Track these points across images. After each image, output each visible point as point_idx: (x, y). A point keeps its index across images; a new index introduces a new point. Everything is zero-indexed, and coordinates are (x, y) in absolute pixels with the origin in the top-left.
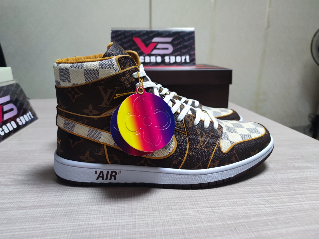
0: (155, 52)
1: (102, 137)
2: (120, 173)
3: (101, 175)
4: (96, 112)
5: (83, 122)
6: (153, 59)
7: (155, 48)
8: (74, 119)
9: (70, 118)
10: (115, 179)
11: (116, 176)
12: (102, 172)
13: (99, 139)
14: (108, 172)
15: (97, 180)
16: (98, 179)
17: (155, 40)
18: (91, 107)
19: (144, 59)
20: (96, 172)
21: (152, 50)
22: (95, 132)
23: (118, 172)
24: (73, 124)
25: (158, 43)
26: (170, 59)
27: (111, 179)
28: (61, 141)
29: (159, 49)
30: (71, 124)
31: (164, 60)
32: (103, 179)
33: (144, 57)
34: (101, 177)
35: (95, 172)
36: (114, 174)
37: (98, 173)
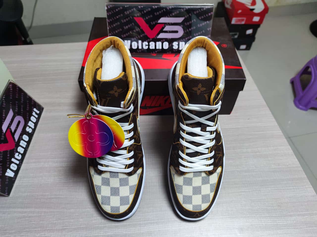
0: (162, 36)
6: (159, 45)
7: (162, 31)
17: (162, 20)
19: (149, 45)
21: (158, 34)
25: (165, 24)
26: (179, 45)
29: (166, 32)
31: (173, 46)
33: (149, 42)
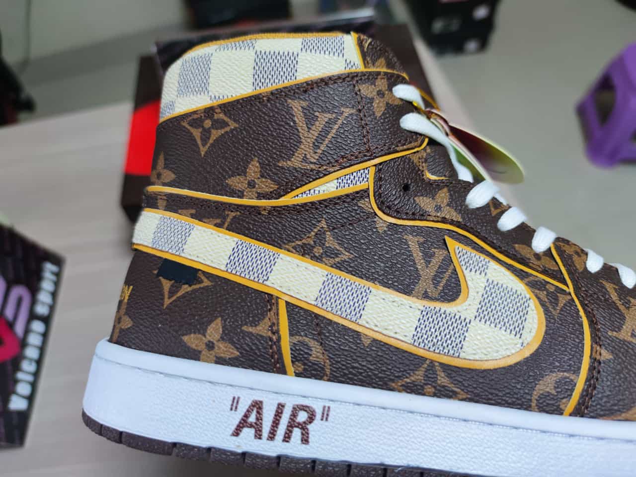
1: (278, 270)
2: (325, 416)
3: (252, 419)
4: (268, 186)
5: (218, 221)
8: (193, 211)
9: (180, 211)
10: (305, 440)
11: (310, 427)
12: (257, 406)
13: (266, 278)
14: (280, 408)
15: (234, 438)
16: (237, 433)
18: (254, 168)
20: (235, 403)
22: (254, 252)
23: (321, 410)
24: (184, 229)
27: (287, 438)
28: (133, 290)
30: (180, 228)
32: (258, 436)
34: (251, 426)
35: (230, 403)
36: (302, 417)
37: (243, 408)
